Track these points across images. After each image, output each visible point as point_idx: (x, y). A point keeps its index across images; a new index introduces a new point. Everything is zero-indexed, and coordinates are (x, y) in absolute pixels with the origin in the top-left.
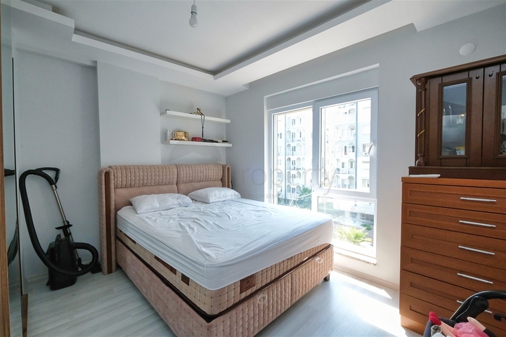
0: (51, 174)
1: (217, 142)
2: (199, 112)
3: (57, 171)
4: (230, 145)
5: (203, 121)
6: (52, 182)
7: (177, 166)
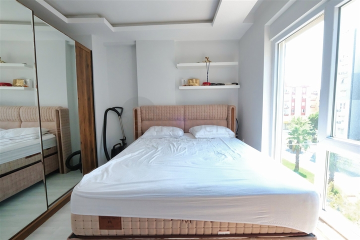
0: (119, 111)
1: (224, 85)
2: (207, 60)
3: (122, 108)
4: (238, 86)
5: (208, 67)
6: (119, 115)
7: (185, 107)
